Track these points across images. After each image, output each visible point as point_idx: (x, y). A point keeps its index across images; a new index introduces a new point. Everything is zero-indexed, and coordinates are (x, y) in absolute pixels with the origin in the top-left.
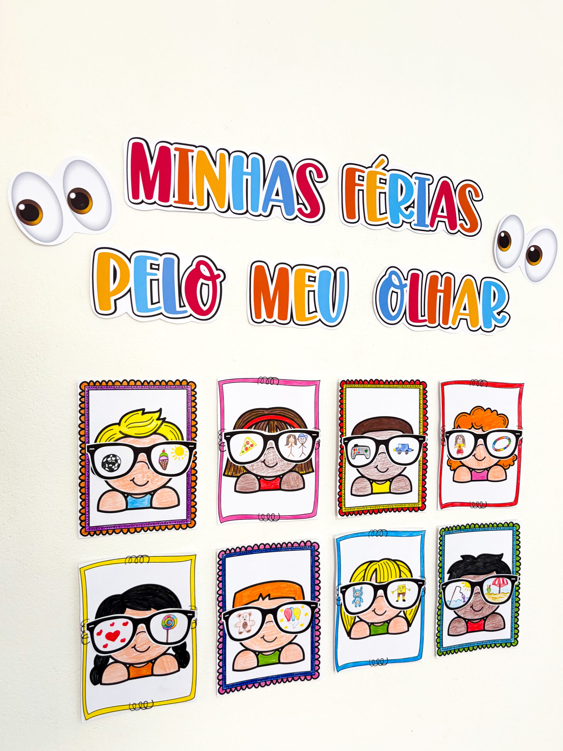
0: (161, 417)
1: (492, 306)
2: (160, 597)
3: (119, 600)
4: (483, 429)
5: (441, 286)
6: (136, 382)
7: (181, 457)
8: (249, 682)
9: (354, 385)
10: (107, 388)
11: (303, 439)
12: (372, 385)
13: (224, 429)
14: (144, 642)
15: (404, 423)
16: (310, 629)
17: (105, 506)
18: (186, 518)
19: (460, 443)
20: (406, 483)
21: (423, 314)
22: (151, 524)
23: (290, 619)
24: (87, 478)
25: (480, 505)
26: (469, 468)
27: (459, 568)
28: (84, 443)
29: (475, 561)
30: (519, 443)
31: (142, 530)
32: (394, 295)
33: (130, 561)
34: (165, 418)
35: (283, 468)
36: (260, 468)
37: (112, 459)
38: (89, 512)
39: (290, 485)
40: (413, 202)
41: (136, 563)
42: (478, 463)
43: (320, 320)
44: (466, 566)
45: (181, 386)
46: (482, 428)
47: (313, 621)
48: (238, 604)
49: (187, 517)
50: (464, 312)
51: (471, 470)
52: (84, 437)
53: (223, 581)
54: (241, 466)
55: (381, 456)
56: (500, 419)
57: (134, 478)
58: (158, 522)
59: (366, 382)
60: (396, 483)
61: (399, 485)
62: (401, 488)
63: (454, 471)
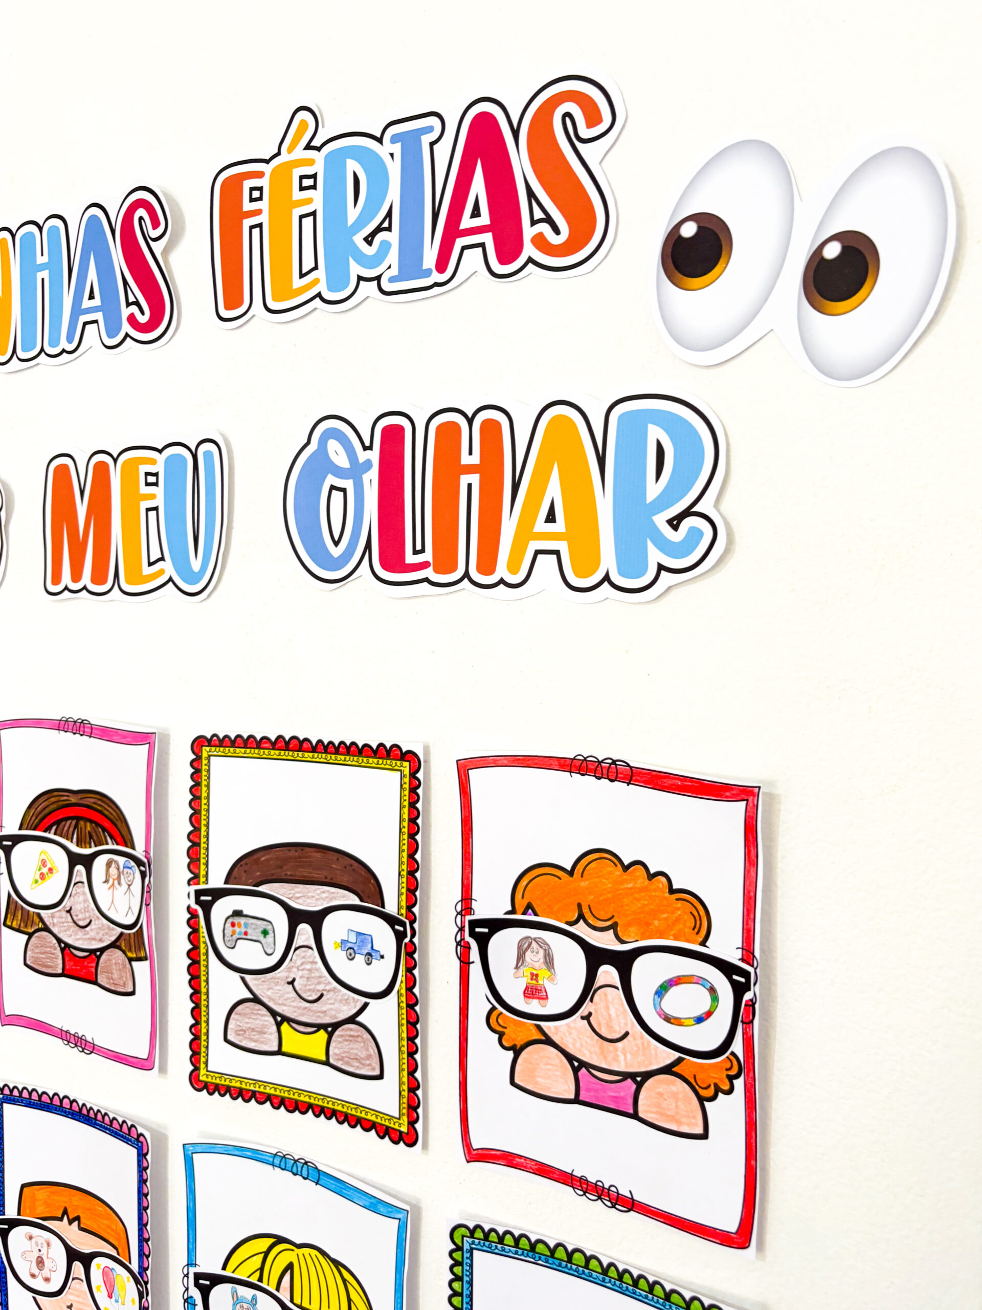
1: (650, 497)
4: (620, 934)
5: (470, 453)
9: (232, 750)
11: (130, 873)
12: (283, 753)
15: (363, 872)
19: (537, 965)
20: (367, 1050)
21: (419, 547)
23: (112, 1293)
25: (609, 1196)
26: (570, 1058)
30: (743, 1014)
32: (337, 496)
35: (100, 935)
36: (65, 924)
39: (112, 979)
40: (389, 215)
42: (601, 1048)
43: (171, 582)
46: (614, 927)
48: (27, 1211)
50: (550, 527)
51: (577, 1065)
54: (34, 912)
55: (303, 954)
56: (682, 909)
59: (265, 743)
60: (344, 1040)
61: (352, 1049)
62: (356, 1059)
63: (514, 1053)
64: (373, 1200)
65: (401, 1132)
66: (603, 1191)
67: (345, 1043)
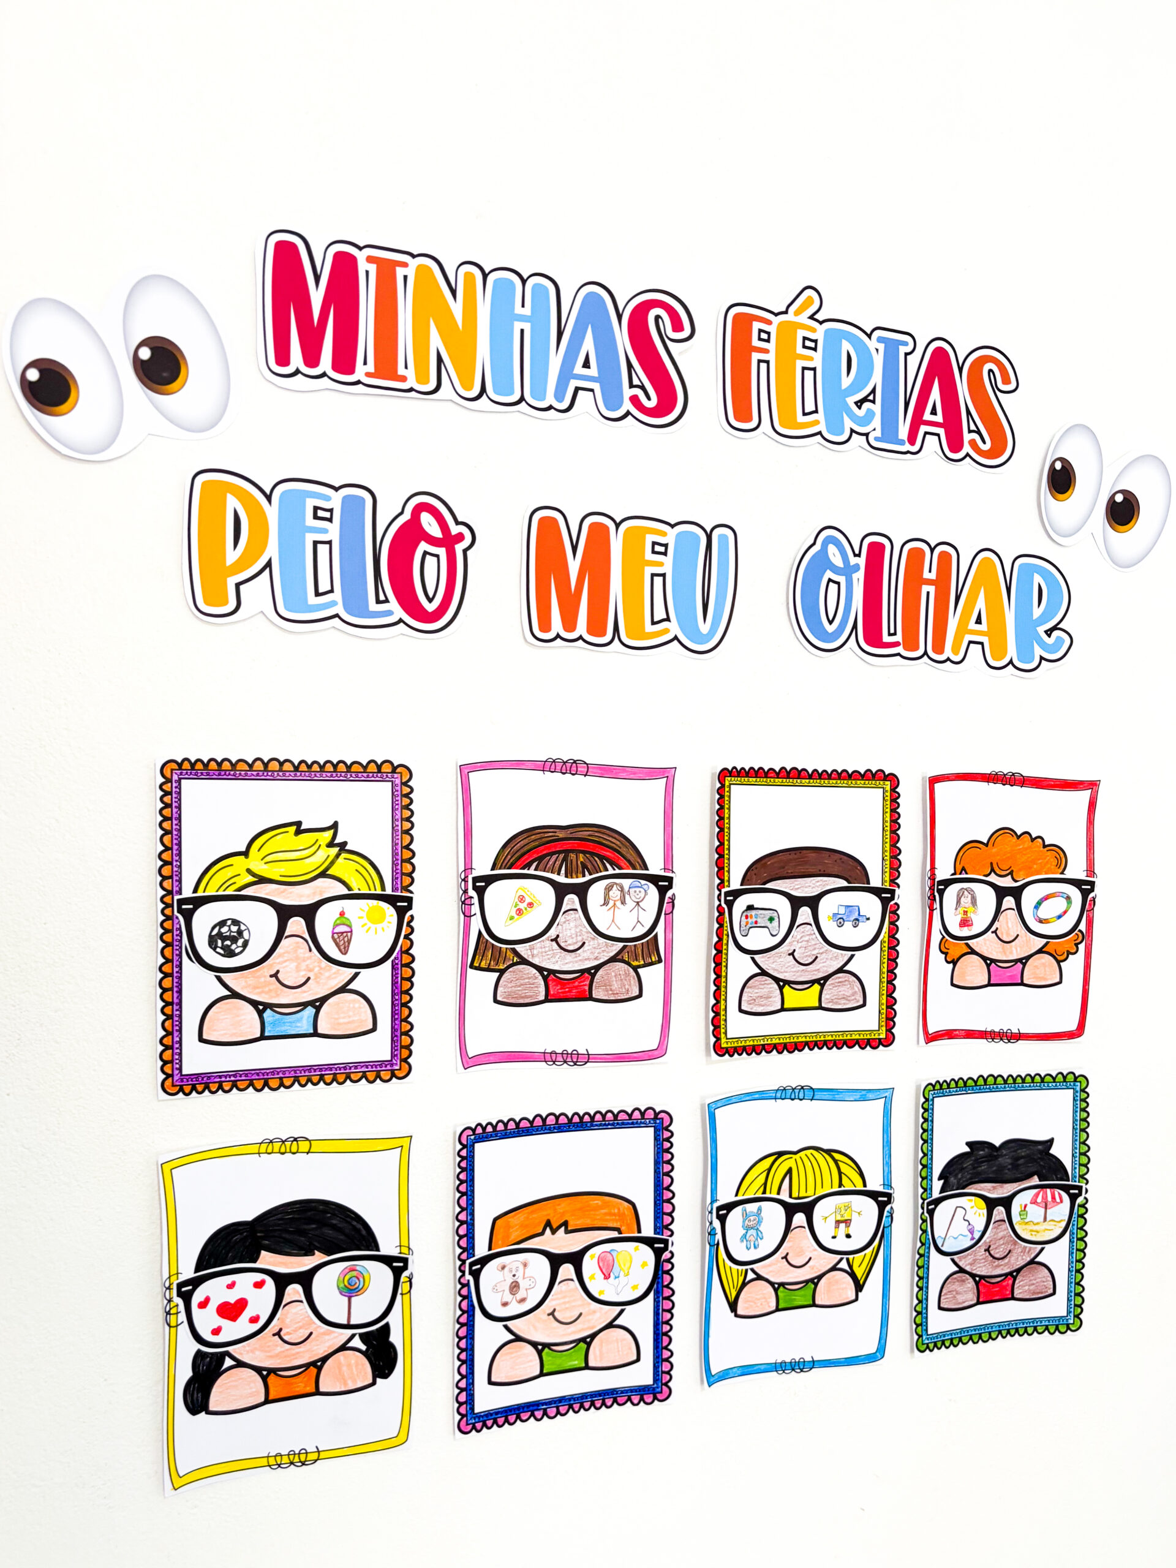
0: (337, 841)
1: (1035, 617)
2: (334, 1227)
3: (245, 1234)
4: (1015, 877)
5: (930, 571)
6: (281, 764)
7: (379, 926)
8: (523, 1407)
9: (746, 779)
10: (219, 775)
11: (640, 892)
12: (785, 780)
13: (472, 869)
14: (301, 1324)
15: (851, 862)
16: (651, 1296)
17: (215, 1030)
18: (389, 1059)
19: (967, 905)
20: (853, 988)
21: (892, 631)
22: (315, 1071)
23: (609, 1275)
24: (176, 970)
25: (1007, 1036)
26: (984, 958)
27: (962, 1169)
28: (170, 893)
29: (995, 1154)
30: (1087, 906)
31: (296, 1083)
32: (833, 587)
33: (269, 1150)
34: (345, 843)
35: (596, 955)
36: (548, 953)
37: (230, 929)
38: (180, 1042)
39: (611, 990)
40: (874, 391)
41: (283, 1154)
42: (1003, 948)
43: (676, 638)
44: (976, 1165)
45: (379, 775)
46: (1011, 873)
47: (659, 1278)
48: (500, 1242)
49: (393, 1055)
50: (978, 627)
51: (989, 962)
52: (170, 880)
53: (469, 1193)
54: (507, 948)
55: (802, 930)
56: (1050, 856)
57: (278, 972)
58: (330, 1067)
59: (772, 773)
60: (834, 987)
61: (840, 992)
62: (844, 998)
63: (953, 965)
64: (864, 1093)
65: (880, 1039)
66: (1003, 1035)
67: (834, 989)
